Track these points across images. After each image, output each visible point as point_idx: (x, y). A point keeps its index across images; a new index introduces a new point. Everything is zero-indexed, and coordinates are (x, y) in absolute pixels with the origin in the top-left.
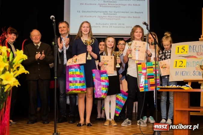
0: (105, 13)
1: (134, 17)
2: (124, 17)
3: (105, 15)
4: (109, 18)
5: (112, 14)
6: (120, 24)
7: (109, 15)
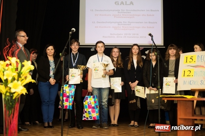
0: (120, 24)
1: (148, 27)
2: (138, 28)
3: (119, 26)
4: (123, 28)
5: (126, 25)
6: (134, 34)
7: (123, 26)
